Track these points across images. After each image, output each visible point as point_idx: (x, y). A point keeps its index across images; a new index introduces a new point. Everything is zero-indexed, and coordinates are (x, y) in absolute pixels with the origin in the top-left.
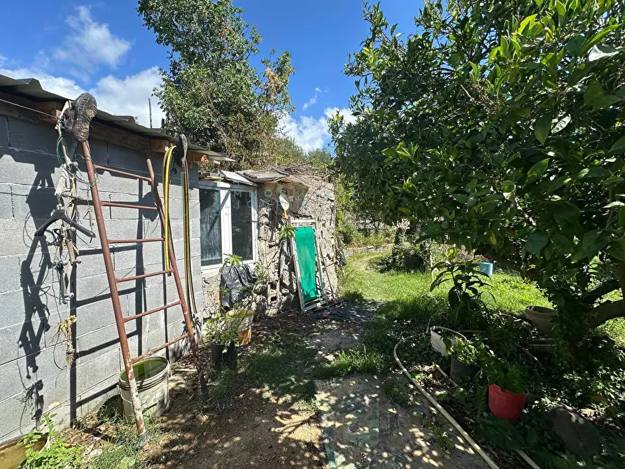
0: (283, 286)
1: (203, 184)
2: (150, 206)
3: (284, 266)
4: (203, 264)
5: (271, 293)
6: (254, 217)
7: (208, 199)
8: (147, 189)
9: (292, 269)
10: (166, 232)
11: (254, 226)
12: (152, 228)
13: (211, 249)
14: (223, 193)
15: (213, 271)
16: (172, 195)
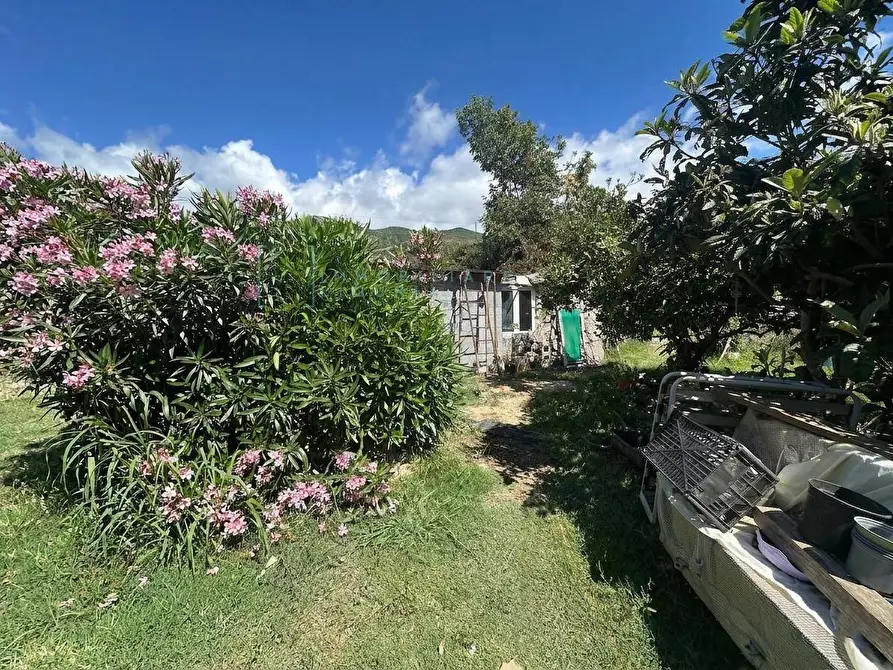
0: (553, 350)
1: (505, 289)
2: (481, 302)
3: (553, 336)
4: (503, 330)
5: (545, 354)
6: (533, 303)
7: (507, 296)
8: (481, 294)
9: (559, 340)
10: (486, 313)
11: (533, 310)
12: (482, 311)
13: (507, 323)
14: (514, 293)
15: (509, 335)
16: (489, 295)
